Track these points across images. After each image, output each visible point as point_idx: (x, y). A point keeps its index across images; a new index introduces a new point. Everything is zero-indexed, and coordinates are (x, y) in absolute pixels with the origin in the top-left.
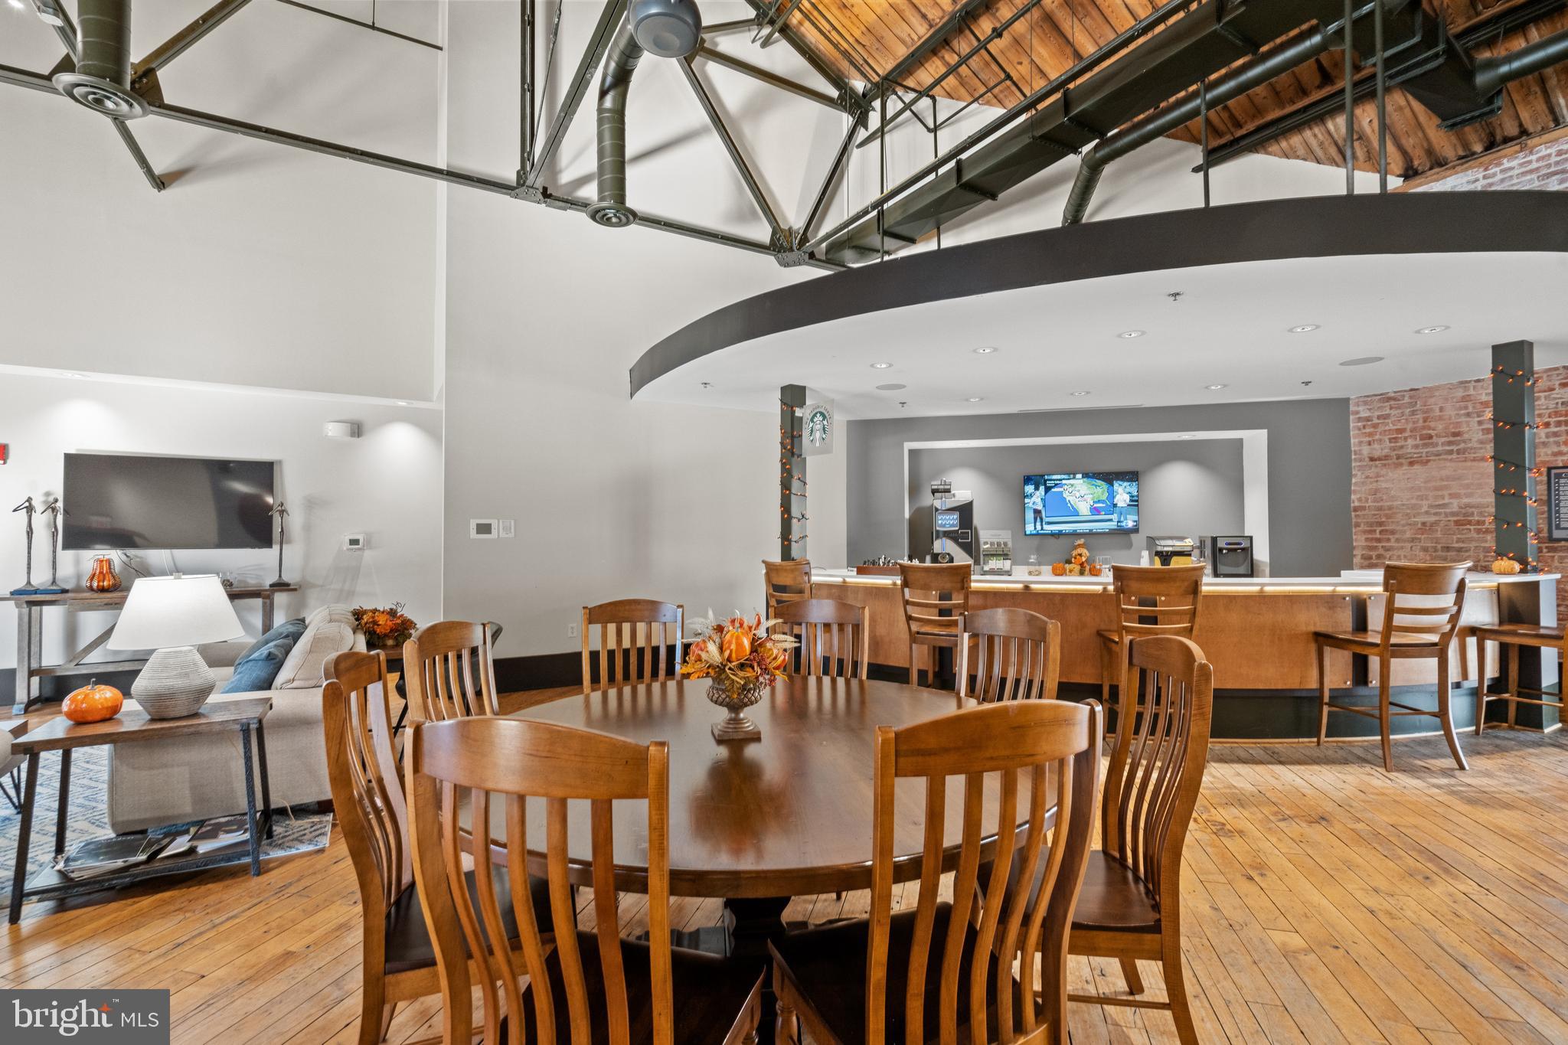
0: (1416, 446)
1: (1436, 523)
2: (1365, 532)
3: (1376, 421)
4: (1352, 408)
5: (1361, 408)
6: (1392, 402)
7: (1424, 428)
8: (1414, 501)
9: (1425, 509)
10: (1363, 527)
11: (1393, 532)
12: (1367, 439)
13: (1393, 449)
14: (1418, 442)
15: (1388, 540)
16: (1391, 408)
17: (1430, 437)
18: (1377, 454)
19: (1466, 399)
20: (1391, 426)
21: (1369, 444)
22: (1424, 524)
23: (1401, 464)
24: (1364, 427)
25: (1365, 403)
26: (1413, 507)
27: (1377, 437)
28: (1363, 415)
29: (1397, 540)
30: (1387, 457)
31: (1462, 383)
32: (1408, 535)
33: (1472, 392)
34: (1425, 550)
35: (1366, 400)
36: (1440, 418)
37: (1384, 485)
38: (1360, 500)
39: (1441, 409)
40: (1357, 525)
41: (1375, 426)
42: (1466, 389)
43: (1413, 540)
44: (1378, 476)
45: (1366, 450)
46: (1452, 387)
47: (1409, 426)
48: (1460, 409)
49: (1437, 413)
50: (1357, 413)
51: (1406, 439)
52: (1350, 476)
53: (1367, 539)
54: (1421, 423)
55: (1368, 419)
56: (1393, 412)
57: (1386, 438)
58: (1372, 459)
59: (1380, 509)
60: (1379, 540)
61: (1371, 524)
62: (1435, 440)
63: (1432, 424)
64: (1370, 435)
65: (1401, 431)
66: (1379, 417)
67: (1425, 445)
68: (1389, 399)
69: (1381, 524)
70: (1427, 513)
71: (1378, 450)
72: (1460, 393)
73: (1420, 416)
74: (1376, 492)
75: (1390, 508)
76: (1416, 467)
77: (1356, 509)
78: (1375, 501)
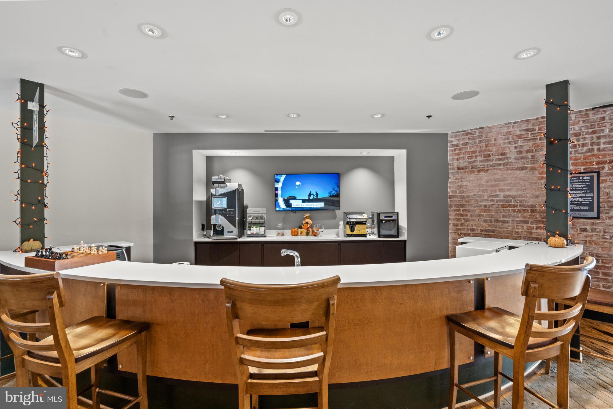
0: (482, 161)
1: (492, 206)
2: (455, 210)
3: (461, 146)
4: (449, 139)
5: (453, 139)
6: (470, 136)
7: (486, 150)
8: (480, 193)
9: (486, 197)
10: (454, 208)
11: (469, 211)
12: (457, 157)
13: (470, 163)
14: (483, 159)
15: (467, 215)
16: (469, 139)
17: (489, 156)
18: (461, 165)
19: (508, 133)
20: (469, 150)
21: (458, 159)
22: (485, 206)
23: (474, 172)
24: (455, 150)
25: (456, 136)
26: (480, 196)
27: (462, 156)
28: (455, 143)
29: (471, 216)
30: (466, 167)
31: (506, 124)
32: (477, 212)
33: (512, 129)
34: (486, 221)
35: (456, 135)
36: (495, 145)
37: (465, 183)
38: (452, 192)
39: (495, 140)
40: (451, 206)
41: (461, 149)
42: (509, 127)
43: (479, 215)
44: (462, 178)
45: (456, 163)
46: (501, 127)
47: (478, 150)
48: (505, 139)
49: (493, 142)
50: (452, 142)
51: (476, 157)
52: (448, 178)
53: (456, 215)
54: (484, 148)
55: (457, 145)
56: (470, 141)
57: (466, 156)
58: (459, 169)
59: (462, 197)
60: (462, 215)
61: (457, 206)
62: (491, 157)
63: (490, 148)
64: (458, 154)
65: (474, 152)
66: (462, 144)
67: (486, 161)
68: (468, 134)
69: (463, 206)
70: (487, 200)
71: (462, 163)
72: (505, 130)
73: (484, 144)
74: (461, 187)
75: (468, 197)
76: (482, 173)
77: (450, 197)
78: (460, 193)
